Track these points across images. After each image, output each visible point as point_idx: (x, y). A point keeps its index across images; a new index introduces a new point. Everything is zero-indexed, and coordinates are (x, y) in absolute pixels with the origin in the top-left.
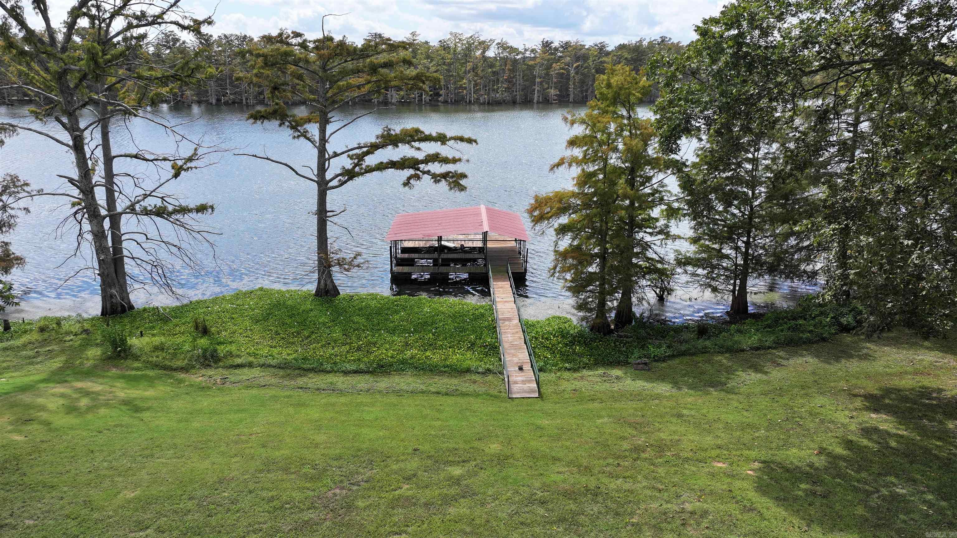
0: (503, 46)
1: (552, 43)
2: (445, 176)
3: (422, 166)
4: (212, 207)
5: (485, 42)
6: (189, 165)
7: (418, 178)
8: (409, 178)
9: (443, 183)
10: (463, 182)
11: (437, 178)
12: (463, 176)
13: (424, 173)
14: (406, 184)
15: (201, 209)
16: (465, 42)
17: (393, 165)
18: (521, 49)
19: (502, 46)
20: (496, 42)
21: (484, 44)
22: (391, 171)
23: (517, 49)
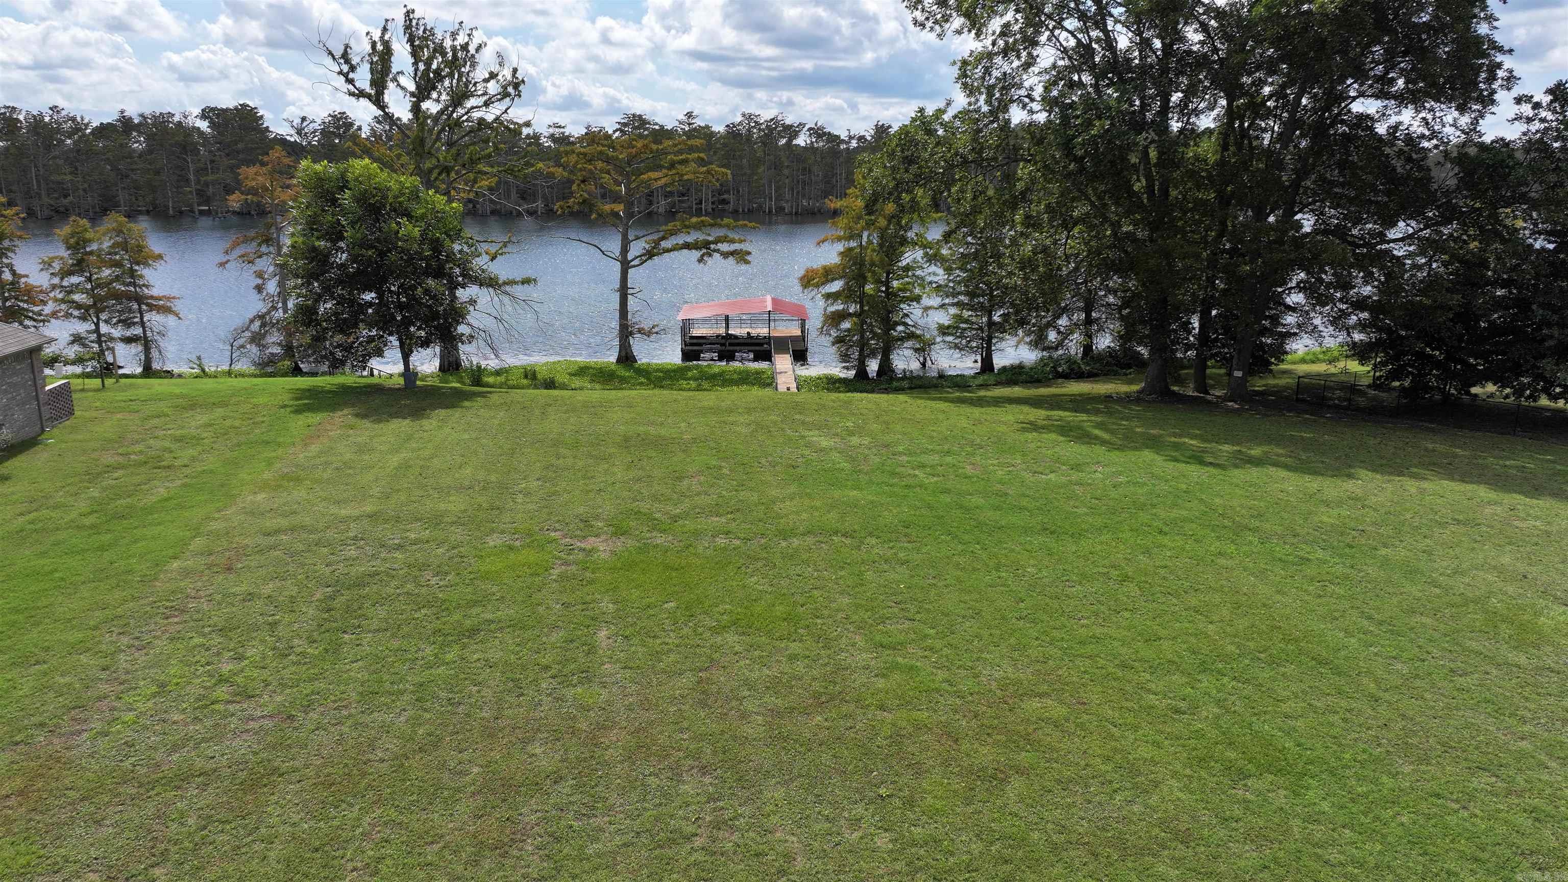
0: (818, 132)
1: (890, 127)
2: (732, 253)
3: (712, 246)
4: (535, 280)
5: (792, 126)
6: (504, 250)
7: (710, 255)
8: (703, 256)
9: (731, 258)
10: (748, 258)
11: (725, 255)
12: (749, 253)
13: (715, 251)
14: (701, 260)
15: (526, 281)
16: (763, 126)
17: (687, 246)
18: (844, 136)
19: (816, 133)
20: (807, 127)
21: (792, 131)
22: (685, 251)
23: (838, 137)
